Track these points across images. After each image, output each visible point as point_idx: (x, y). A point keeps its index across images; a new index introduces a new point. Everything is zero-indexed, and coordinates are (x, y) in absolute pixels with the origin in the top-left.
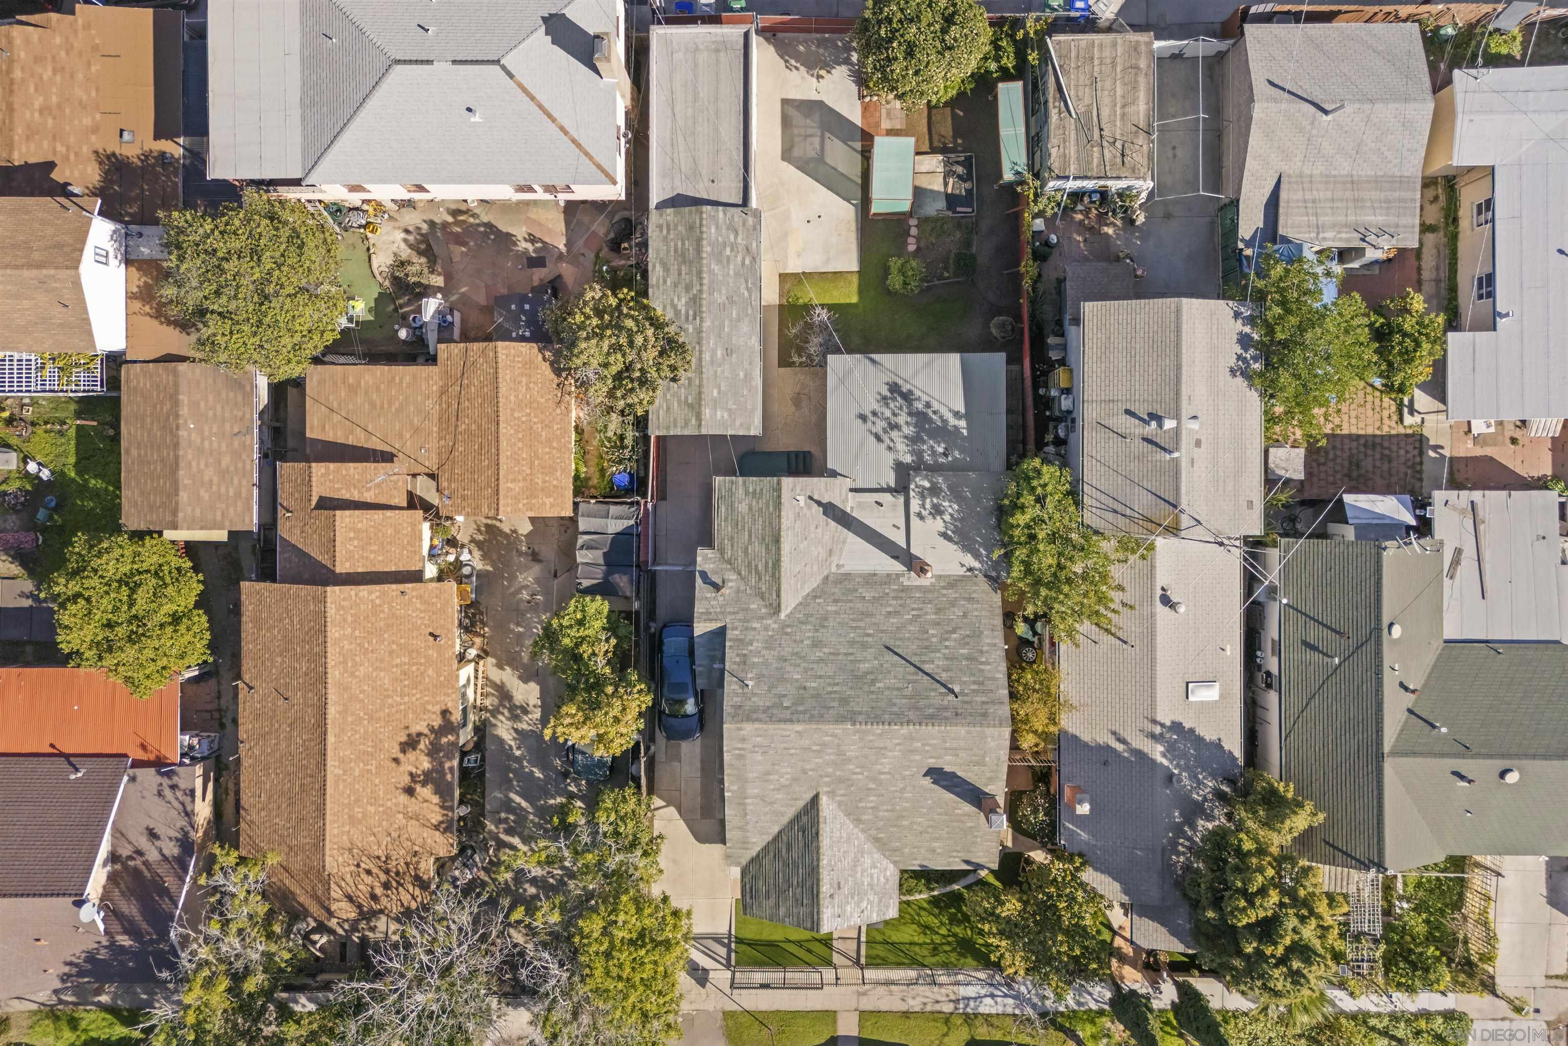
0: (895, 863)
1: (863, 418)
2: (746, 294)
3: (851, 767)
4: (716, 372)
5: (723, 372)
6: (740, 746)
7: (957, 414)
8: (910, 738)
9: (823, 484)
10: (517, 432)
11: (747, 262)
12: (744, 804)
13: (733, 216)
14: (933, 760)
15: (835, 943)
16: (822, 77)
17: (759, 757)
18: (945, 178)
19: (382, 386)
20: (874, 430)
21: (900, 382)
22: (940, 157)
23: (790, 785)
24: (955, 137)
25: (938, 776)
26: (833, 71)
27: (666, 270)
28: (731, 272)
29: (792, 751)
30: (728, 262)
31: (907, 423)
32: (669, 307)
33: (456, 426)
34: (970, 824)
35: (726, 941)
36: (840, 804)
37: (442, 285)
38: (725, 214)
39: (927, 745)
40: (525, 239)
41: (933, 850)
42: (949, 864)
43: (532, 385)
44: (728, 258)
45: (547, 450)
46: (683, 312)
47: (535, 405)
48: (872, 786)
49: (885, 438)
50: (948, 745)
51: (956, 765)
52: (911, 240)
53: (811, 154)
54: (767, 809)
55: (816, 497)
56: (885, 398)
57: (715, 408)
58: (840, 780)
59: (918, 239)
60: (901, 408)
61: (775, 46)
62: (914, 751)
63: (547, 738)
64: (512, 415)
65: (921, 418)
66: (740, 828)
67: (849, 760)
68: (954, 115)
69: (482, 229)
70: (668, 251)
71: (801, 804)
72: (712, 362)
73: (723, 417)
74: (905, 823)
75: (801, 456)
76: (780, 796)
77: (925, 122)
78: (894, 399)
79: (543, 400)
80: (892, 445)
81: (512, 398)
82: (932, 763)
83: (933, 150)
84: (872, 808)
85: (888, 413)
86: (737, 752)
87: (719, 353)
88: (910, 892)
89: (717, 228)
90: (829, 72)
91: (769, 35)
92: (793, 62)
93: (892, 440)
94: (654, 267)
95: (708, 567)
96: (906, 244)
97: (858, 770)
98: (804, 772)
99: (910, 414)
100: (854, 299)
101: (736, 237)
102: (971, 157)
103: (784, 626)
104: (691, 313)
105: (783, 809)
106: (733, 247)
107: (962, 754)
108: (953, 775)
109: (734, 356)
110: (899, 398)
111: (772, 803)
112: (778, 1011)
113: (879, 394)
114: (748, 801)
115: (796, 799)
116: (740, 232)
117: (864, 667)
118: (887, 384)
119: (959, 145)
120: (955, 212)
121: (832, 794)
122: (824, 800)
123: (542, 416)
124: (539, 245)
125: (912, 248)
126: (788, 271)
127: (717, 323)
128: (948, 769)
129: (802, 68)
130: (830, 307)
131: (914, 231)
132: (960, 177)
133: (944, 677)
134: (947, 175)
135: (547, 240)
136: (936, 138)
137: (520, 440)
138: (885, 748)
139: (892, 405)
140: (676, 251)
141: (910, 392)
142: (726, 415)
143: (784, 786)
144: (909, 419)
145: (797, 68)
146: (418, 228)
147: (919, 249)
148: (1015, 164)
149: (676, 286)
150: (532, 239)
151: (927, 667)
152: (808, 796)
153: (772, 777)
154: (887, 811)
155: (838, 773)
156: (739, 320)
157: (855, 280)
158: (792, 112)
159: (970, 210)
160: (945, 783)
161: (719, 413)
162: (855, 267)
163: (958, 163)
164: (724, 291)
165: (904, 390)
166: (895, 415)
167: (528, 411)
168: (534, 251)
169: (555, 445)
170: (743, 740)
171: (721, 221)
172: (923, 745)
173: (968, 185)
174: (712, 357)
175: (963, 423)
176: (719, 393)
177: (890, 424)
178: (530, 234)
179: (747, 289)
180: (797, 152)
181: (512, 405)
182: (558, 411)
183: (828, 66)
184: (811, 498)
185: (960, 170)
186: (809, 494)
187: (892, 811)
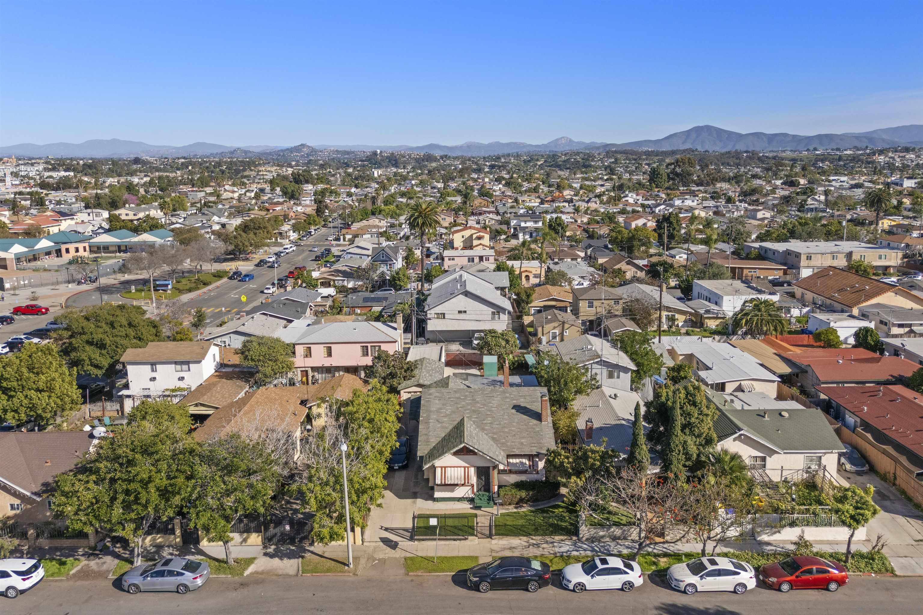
0: (504, 450)
3: (478, 405)
12: (429, 423)
14: (515, 401)
17: (437, 402)
23: (451, 415)
25: (519, 408)
29: (452, 400)
36: (474, 422)
39: (511, 395)
41: (522, 443)
48: (489, 413)
50: (521, 395)
51: (526, 403)
54: (440, 425)
58: (474, 411)
62: (507, 397)
66: (426, 435)
67: (478, 402)
71: (456, 423)
76: (446, 420)
82: (515, 403)
84: (489, 423)
97: (482, 407)
98: (458, 408)
105: (447, 425)
107: (527, 398)
108: (525, 408)
111: (442, 423)
114: (431, 422)
115: (454, 421)
121: (470, 418)
122: (465, 419)
128: (522, 405)
138: (493, 396)
143: (448, 415)
152: (459, 419)
153: (442, 411)
154: (497, 424)
155: (472, 408)
160: (522, 411)
170: (430, 394)
187: (500, 424)
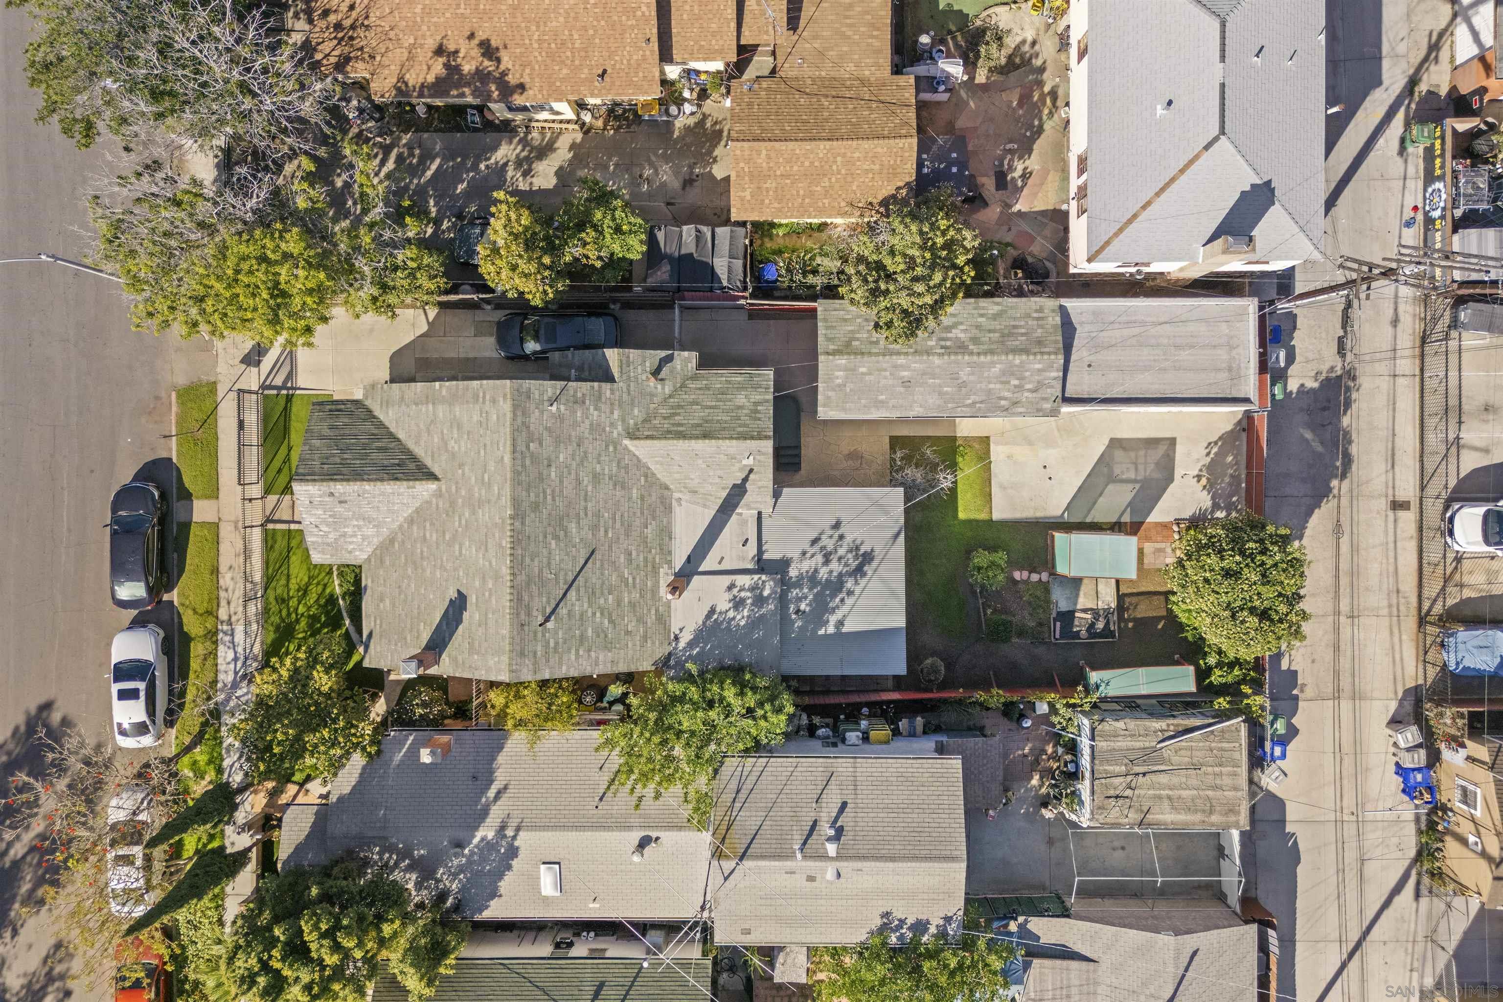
0: (369, 560)
1: (837, 526)
2: (970, 401)
3: (467, 515)
4: (885, 370)
5: (885, 378)
6: (488, 397)
7: (840, 623)
8: (497, 577)
9: (765, 484)
10: (821, 160)
11: (1003, 403)
12: (427, 403)
13: (1052, 387)
14: (474, 600)
15: (288, 497)
16: (1199, 481)
17: (475, 418)
18: (1091, 609)
19: (869, 17)
20: (824, 537)
21: (874, 564)
22: (1113, 605)
23: (447, 451)
24: (1135, 620)
25: (459, 605)
26: (1205, 492)
27: (995, 317)
28: (992, 386)
29: (482, 452)
30: (1002, 383)
31: (831, 572)
32: (954, 320)
33: (826, 96)
34: (409, 638)
35: (289, 385)
36: (428, 502)
37: (977, 81)
38: (1055, 379)
39: (490, 595)
40: (1025, 169)
41: (382, 600)
42: (368, 616)
43: (871, 175)
44: (1008, 382)
45: (802, 192)
46: (949, 335)
47: (849, 179)
48: (447, 537)
49: (816, 548)
50: (490, 616)
51: (470, 624)
52: (1025, 574)
53: (1117, 470)
54: (422, 426)
55: (752, 476)
56: (857, 548)
57: (846, 369)
58: (453, 504)
59: (1027, 582)
60: (846, 565)
61: (1232, 431)
62: (484, 580)
63: (495, 194)
64: (839, 155)
65: (836, 586)
66: (402, 399)
67: (474, 513)
68: (1159, 619)
69: (1036, 123)
70: (1015, 319)
71: (428, 462)
72: (895, 366)
73: (837, 378)
74: (410, 571)
75: (796, 460)
76: (436, 440)
77: (1152, 588)
78: (856, 557)
79: (854, 188)
80: (808, 555)
81: (857, 155)
82: (472, 600)
83: (1120, 597)
84: (425, 535)
85: (841, 552)
86: (481, 395)
87: (906, 373)
88: (341, 574)
89: (1039, 370)
90: (1205, 487)
91: (1245, 424)
92: (1215, 450)
93: (812, 556)
94: (998, 304)
95: (677, 363)
96: (1021, 569)
97: (463, 522)
98: (461, 466)
99: (840, 575)
100: (962, 515)
101: (1029, 390)
102: (1114, 637)
103: (616, 444)
104: (948, 343)
105: (422, 443)
106: (1019, 388)
107: (481, 631)
108: (459, 621)
109: (902, 390)
110: (857, 562)
111: (428, 431)
112: (217, 439)
113: (862, 543)
114: (431, 406)
115: (433, 456)
116: (1034, 395)
117: (573, 527)
118: (872, 550)
119: (1126, 626)
120: (1055, 620)
121: (439, 494)
122: (432, 486)
123: (837, 186)
124: (1020, 183)
125: (1017, 575)
126: (992, 447)
127: (937, 371)
128: (466, 615)
129: (1208, 459)
130: (953, 491)
131: (1035, 577)
132: (1092, 625)
133: (563, 611)
134: (1095, 612)
135: (1026, 191)
136: (1134, 600)
137: (812, 163)
138: (486, 550)
139: (850, 556)
140: (1015, 327)
141: (864, 574)
142: (839, 381)
143: (446, 444)
144: (835, 574)
145: (1208, 454)
146: (1037, 55)
147: (1015, 582)
148: (1107, 684)
149: (978, 327)
150: (1026, 175)
151: (572, 594)
152: (436, 470)
153: (455, 431)
154: (422, 552)
155: (460, 500)
156: (941, 394)
157: (983, 516)
158: (1162, 449)
159: (1057, 636)
160: (451, 612)
161: (841, 373)
162: (996, 516)
163: (1107, 624)
164: (972, 378)
165: (865, 568)
166: (840, 559)
167: (843, 172)
168: (1013, 178)
169: (807, 200)
170: (494, 401)
171: (1048, 374)
172: (490, 590)
173: (1084, 633)
174: (901, 366)
175: (831, 629)
176: (863, 374)
177: (830, 553)
178: (1031, 173)
179: (974, 403)
180: (1119, 454)
181: (849, 154)
182: (843, 204)
183: (1210, 487)
184: (751, 471)
185: (1100, 625)
186: (756, 469)
187: (422, 558)
